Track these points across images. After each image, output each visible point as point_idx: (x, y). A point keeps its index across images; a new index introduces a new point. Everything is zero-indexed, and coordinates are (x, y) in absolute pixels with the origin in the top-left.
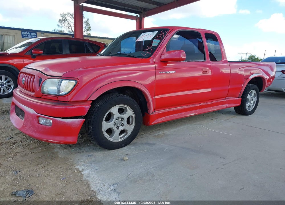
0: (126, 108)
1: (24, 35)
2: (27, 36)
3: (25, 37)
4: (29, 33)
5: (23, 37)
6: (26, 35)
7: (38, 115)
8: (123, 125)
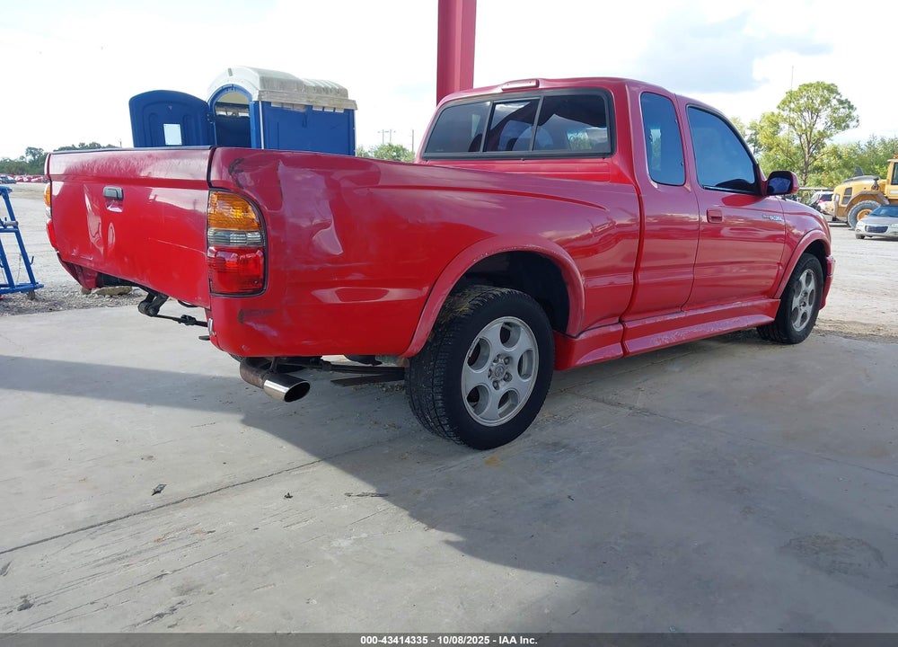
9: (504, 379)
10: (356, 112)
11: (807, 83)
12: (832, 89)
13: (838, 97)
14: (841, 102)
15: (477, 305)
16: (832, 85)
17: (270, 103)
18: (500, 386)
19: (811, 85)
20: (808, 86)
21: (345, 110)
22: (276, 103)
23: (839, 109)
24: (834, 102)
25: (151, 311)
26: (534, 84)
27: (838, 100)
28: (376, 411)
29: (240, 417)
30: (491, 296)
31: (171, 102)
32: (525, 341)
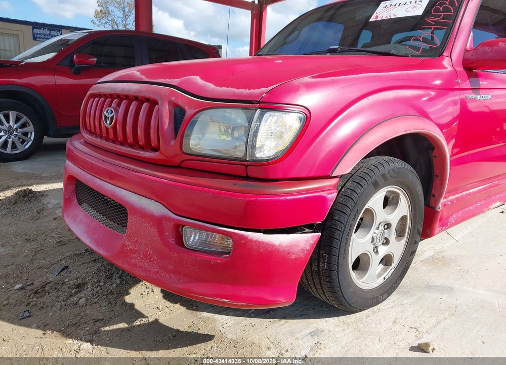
0: (397, 195)
1: (37, 34)
2: (43, 36)
3: (39, 38)
4: (47, 32)
5: (35, 38)
6: (42, 34)
7: (179, 220)
8: (387, 242)
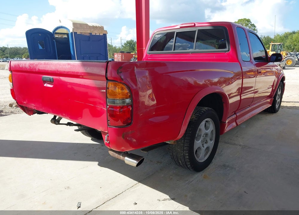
9: (205, 143)
10: (107, 35)
11: (241, 19)
12: (248, 21)
13: (250, 23)
14: (252, 25)
15: (198, 116)
16: (249, 19)
17: (77, 33)
18: (204, 146)
19: (242, 20)
20: (241, 20)
21: (104, 34)
22: (79, 32)
23: (251, 27)
24: (249, 25)
25: (57, 123)
26: (193, 25)
27: (251, 24)
28: (148, 155)
29: (97, 163)
30: (202, 112)
31: (40, 33)
32: (212, 127)
